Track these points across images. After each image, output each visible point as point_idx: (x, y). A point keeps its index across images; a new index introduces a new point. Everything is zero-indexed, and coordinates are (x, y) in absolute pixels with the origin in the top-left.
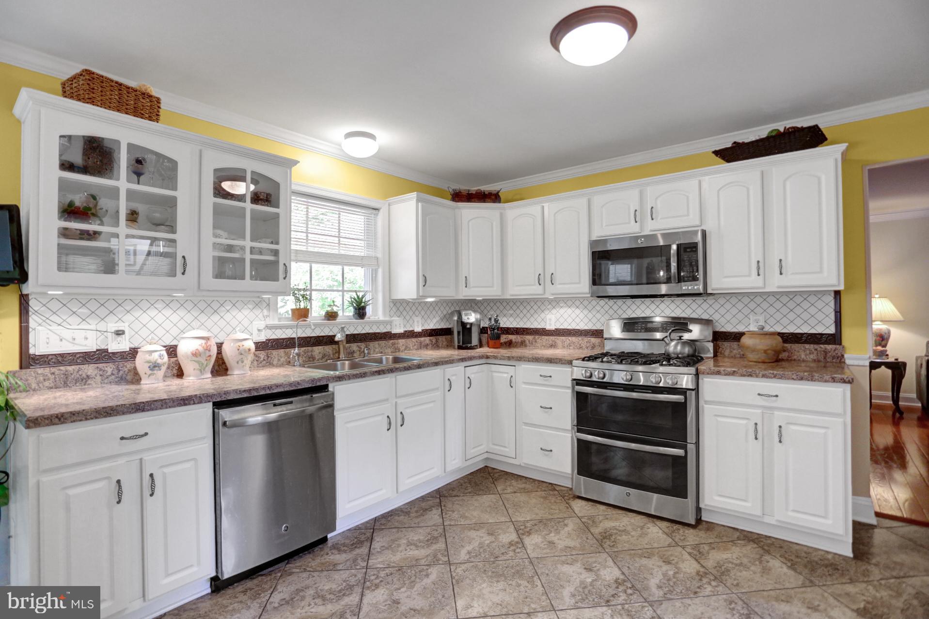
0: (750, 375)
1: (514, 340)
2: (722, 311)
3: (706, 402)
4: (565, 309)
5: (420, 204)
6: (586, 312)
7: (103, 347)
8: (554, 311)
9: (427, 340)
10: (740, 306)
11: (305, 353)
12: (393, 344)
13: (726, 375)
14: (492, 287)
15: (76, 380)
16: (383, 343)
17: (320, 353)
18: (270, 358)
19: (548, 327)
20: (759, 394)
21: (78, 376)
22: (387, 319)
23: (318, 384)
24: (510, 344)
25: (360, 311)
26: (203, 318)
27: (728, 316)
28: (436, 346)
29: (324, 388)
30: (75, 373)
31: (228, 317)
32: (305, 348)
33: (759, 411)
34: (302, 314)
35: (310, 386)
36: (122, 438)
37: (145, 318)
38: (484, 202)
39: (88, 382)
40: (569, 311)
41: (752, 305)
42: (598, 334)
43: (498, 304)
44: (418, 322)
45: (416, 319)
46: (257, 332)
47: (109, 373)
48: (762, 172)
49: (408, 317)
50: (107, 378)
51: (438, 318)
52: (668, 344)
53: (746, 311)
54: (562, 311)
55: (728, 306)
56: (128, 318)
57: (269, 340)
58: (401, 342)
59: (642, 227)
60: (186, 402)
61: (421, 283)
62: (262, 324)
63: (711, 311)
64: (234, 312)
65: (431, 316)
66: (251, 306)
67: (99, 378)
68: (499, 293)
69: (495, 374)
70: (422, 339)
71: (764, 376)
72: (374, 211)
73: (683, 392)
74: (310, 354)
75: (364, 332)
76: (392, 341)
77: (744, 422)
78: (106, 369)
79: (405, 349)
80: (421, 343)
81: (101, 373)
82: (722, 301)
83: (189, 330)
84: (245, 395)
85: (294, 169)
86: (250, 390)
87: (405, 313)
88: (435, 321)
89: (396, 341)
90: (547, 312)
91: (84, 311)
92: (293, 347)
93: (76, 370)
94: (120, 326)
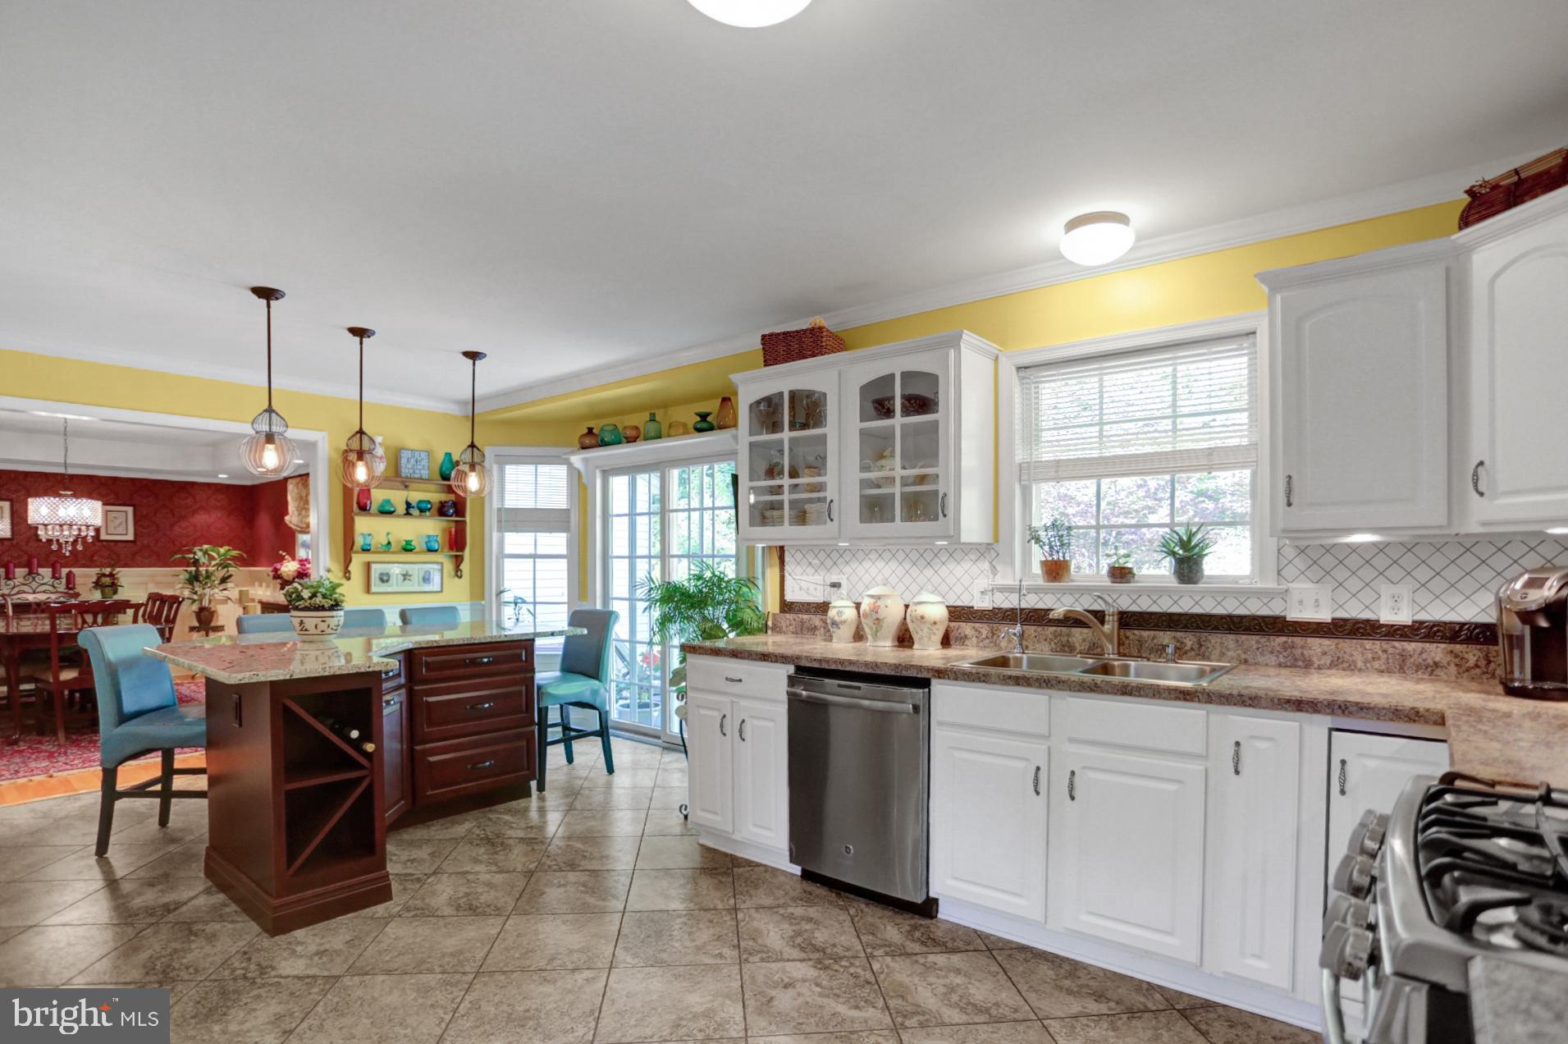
7: (829, 599)
9: (1437, 651)
11: (1056, 637)
12: (1285, 647)
15: (808, 629)
16: (1252, 640)
17: (1084, 640)
18: (995, 637)
21: (809, 626)
22: (1271, 584)
25: (1188, 564)
26: (915, 571)
29: (924, 683)
30: (808, 623)
31: (944, 571)
32: (1055, 628)
34: (1055, 570)
36: (727, 679)
37: (861, 570)
44: (1396, 599)
45: (1386, 589)
46: (979, 595)
49: (1354, 584)
57: (1000, 609)
58: (1317, 646)
62: (984, 583)
64: (952, 565)
65: (1467, 585)
66: (974, 557)
67: (823, 631)
70: (1411, 647)
74: (1064, 639)
75: (1197, 610)
76: (1283, 639)
79: (1332, 666)
80: (1404, 657)
81: (825, 625)
83: (874, 587)
86: (820, 661)
87: (1341, 574)
89: (1298, 641)
91: (816, 561)
92: (1015, 622)
93: (809, 620)
94: (835, 579)
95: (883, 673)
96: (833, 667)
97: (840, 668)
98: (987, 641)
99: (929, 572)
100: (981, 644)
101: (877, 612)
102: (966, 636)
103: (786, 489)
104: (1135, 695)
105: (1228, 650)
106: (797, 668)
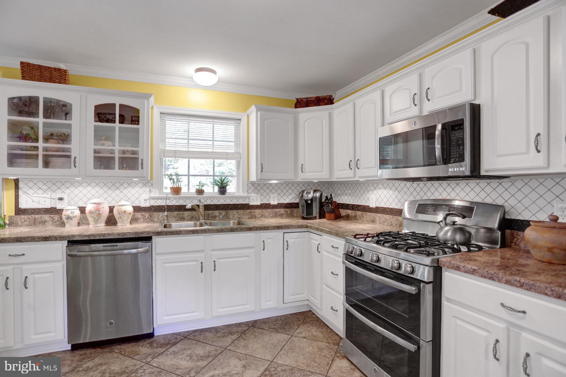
0: (492, 278)
1: (350, 215)
2: (519, 196)
3: (448, 300)
4: (383, 190)
5: (259, 112)
6: (396, 193)
7: (54, 206)
8: (375, 192)
9: (282, 211)
10: (542, 190)
11: (178, 215)
12: (250, 213)
14: (322, 171)
15: (40, 222)
16: (241, 212)
18: (152, 217)
19: (371, 205)
20: (502, 304)
21: (41, 220)
22: (246, 195)
23: (141, 236)
24: (347, 218)
25: (223, 190)
26: (110, 192)
27: (526, 202)
28: (291, 216)
29: (147, 239)
30: (39, 219)
31: (125, 191)
32: (177, 212)
33: (502, 326)
34: (177, 191)
35: (134, 236)
36: (10, 256)
37: (76, 191)
38: (319, 105)
39: (45, 224)
40: (385, 192)
41: (557, 190)
42: (399, 212)
44: (274, 198)
45: (272, 195)
46: (144, 201)
47: (56, 220)
49: (265, 194)
50: (55, 222)
51: (294, 195)
52: (442, 228)
53: (549, 196)
54: (380, 192)
55: (526, 190)
56: (68, 191)
57: (153, 206)
58: (257, 212)
59: (421, 110)
60: (47, 239)
61: (260, 170)
62: (146, 196)
63: (506, 195)
64: (130, 189)
65: (287, 194)
66: (140, 185)
67: (51, 222)
68: (328, 177)
70: (277, 210)
71: (508, 282)
72: (237, 121)
73: (416, 282)
74: (181, 216)
75: (225, 203)
76: (249, 210)
77: (485, 334)
78: (55, 218)
79: (261, 217)
80: (276, 213)
81: (52, 219)
82: (519, 184)
86: (89, 236)
87: (262, 191)
88: (290, 197)
89: (253, 211)
90: (371, 192)
91: (45, 187)
92: (164, 211)
93: (40, 217)
94: (62, 196)
95: (129, 237)
96: (97, 238)
97: (102, 238)
98: (148, 219)
99: (117, 192)
100: (145, 221)
101: (99, 211)
102: (138, 218)
103: (41, 149)
104: (235, 231)
105: (235, 215)
106: (69, 242)
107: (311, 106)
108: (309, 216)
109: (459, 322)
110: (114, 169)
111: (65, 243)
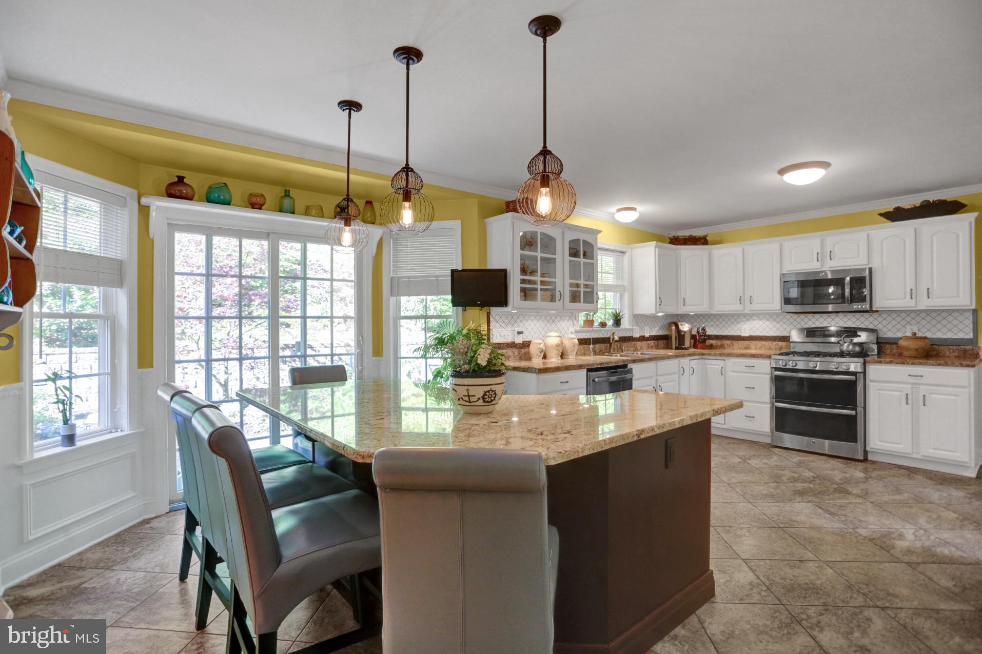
0: (903, 363)
1: (714, 344)
2: (885, 323)
3: (871, 381)
4: (758, 321)
5: (657, 249)
6: (774, 323)
7: (513, 340)
8: (748, 323)
9: (652, 343)
10: (899, 319)
12: (634, 345)
13: (886, 363)
14: (703, 305)
19: (743, 335)
20: (909, 375)
22: (631, 327)
24: (711, 347)
25: (617, 321)
27: (889, 326)
28: (657, 347)
29: (625, 366)
31: (558, 324)
33: (909, 386)
34: (590, 323)
36: (561, 382)
37: (532, 325)
38: (696, 244)
39: (509, 359)
40: (761, 323)
41: (908, 319)
42: (786, 339)
43: (701, 318)
44: (647, 330)
45: (646, 328)
47: (516, 355)
48: (916, 230)
49: (641, 327)
50: (516, 357)
52: (842, 345)
53: (903, 322)
54: (755, 323)
55: (889, 319)
58: (639, 343)
59: (822, 265)
60: (580, 367)
61: (658, 303)
62: (571, 329)
63: (876, 323)
64: (561, 322)
65: (654, 326)
67: (512, 357)
68: (708, 310)
69: (708, 366)
70: (649, 342)
71: (913, 364)
72: (622, 254)
73: (854, 374)
75: (620, 336)
76: (633, 343)
77: (898, 393)
78: (515, 352)
79: (641, 349)
80: (649, 345)
81: (513, 354)
82: (884, 316)
84: (599, 366)
85: (599, 236)
86: (600, 364)
87: (640, 324)
88: (656, 330)
89: (636, 343)
90: (742, 324)
91: (506, 321)
93: (506, 353)
94: (520, 330)
97: (608, 365)
99: (553, 325)
103: (539, 283)
106: (589, 370)
107: (689, 245)
108: (680, 346)
109: (881, 392)
110: (580, 302)
111: (585, 371)
